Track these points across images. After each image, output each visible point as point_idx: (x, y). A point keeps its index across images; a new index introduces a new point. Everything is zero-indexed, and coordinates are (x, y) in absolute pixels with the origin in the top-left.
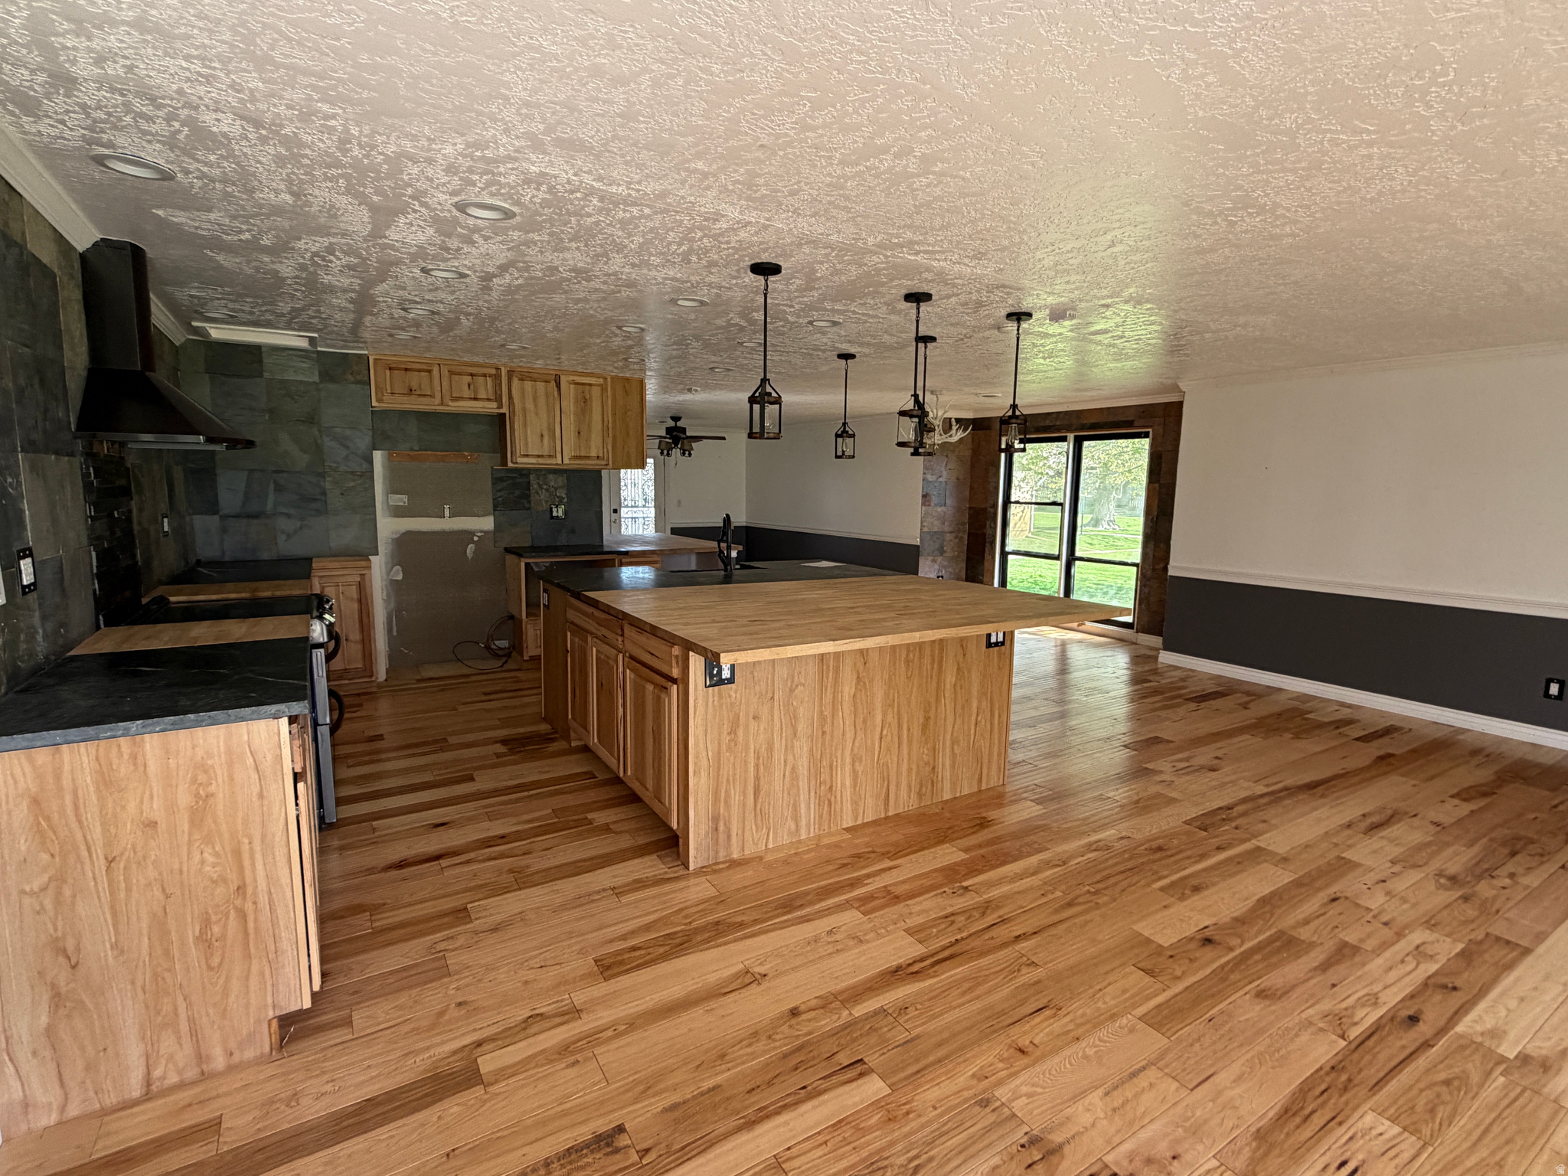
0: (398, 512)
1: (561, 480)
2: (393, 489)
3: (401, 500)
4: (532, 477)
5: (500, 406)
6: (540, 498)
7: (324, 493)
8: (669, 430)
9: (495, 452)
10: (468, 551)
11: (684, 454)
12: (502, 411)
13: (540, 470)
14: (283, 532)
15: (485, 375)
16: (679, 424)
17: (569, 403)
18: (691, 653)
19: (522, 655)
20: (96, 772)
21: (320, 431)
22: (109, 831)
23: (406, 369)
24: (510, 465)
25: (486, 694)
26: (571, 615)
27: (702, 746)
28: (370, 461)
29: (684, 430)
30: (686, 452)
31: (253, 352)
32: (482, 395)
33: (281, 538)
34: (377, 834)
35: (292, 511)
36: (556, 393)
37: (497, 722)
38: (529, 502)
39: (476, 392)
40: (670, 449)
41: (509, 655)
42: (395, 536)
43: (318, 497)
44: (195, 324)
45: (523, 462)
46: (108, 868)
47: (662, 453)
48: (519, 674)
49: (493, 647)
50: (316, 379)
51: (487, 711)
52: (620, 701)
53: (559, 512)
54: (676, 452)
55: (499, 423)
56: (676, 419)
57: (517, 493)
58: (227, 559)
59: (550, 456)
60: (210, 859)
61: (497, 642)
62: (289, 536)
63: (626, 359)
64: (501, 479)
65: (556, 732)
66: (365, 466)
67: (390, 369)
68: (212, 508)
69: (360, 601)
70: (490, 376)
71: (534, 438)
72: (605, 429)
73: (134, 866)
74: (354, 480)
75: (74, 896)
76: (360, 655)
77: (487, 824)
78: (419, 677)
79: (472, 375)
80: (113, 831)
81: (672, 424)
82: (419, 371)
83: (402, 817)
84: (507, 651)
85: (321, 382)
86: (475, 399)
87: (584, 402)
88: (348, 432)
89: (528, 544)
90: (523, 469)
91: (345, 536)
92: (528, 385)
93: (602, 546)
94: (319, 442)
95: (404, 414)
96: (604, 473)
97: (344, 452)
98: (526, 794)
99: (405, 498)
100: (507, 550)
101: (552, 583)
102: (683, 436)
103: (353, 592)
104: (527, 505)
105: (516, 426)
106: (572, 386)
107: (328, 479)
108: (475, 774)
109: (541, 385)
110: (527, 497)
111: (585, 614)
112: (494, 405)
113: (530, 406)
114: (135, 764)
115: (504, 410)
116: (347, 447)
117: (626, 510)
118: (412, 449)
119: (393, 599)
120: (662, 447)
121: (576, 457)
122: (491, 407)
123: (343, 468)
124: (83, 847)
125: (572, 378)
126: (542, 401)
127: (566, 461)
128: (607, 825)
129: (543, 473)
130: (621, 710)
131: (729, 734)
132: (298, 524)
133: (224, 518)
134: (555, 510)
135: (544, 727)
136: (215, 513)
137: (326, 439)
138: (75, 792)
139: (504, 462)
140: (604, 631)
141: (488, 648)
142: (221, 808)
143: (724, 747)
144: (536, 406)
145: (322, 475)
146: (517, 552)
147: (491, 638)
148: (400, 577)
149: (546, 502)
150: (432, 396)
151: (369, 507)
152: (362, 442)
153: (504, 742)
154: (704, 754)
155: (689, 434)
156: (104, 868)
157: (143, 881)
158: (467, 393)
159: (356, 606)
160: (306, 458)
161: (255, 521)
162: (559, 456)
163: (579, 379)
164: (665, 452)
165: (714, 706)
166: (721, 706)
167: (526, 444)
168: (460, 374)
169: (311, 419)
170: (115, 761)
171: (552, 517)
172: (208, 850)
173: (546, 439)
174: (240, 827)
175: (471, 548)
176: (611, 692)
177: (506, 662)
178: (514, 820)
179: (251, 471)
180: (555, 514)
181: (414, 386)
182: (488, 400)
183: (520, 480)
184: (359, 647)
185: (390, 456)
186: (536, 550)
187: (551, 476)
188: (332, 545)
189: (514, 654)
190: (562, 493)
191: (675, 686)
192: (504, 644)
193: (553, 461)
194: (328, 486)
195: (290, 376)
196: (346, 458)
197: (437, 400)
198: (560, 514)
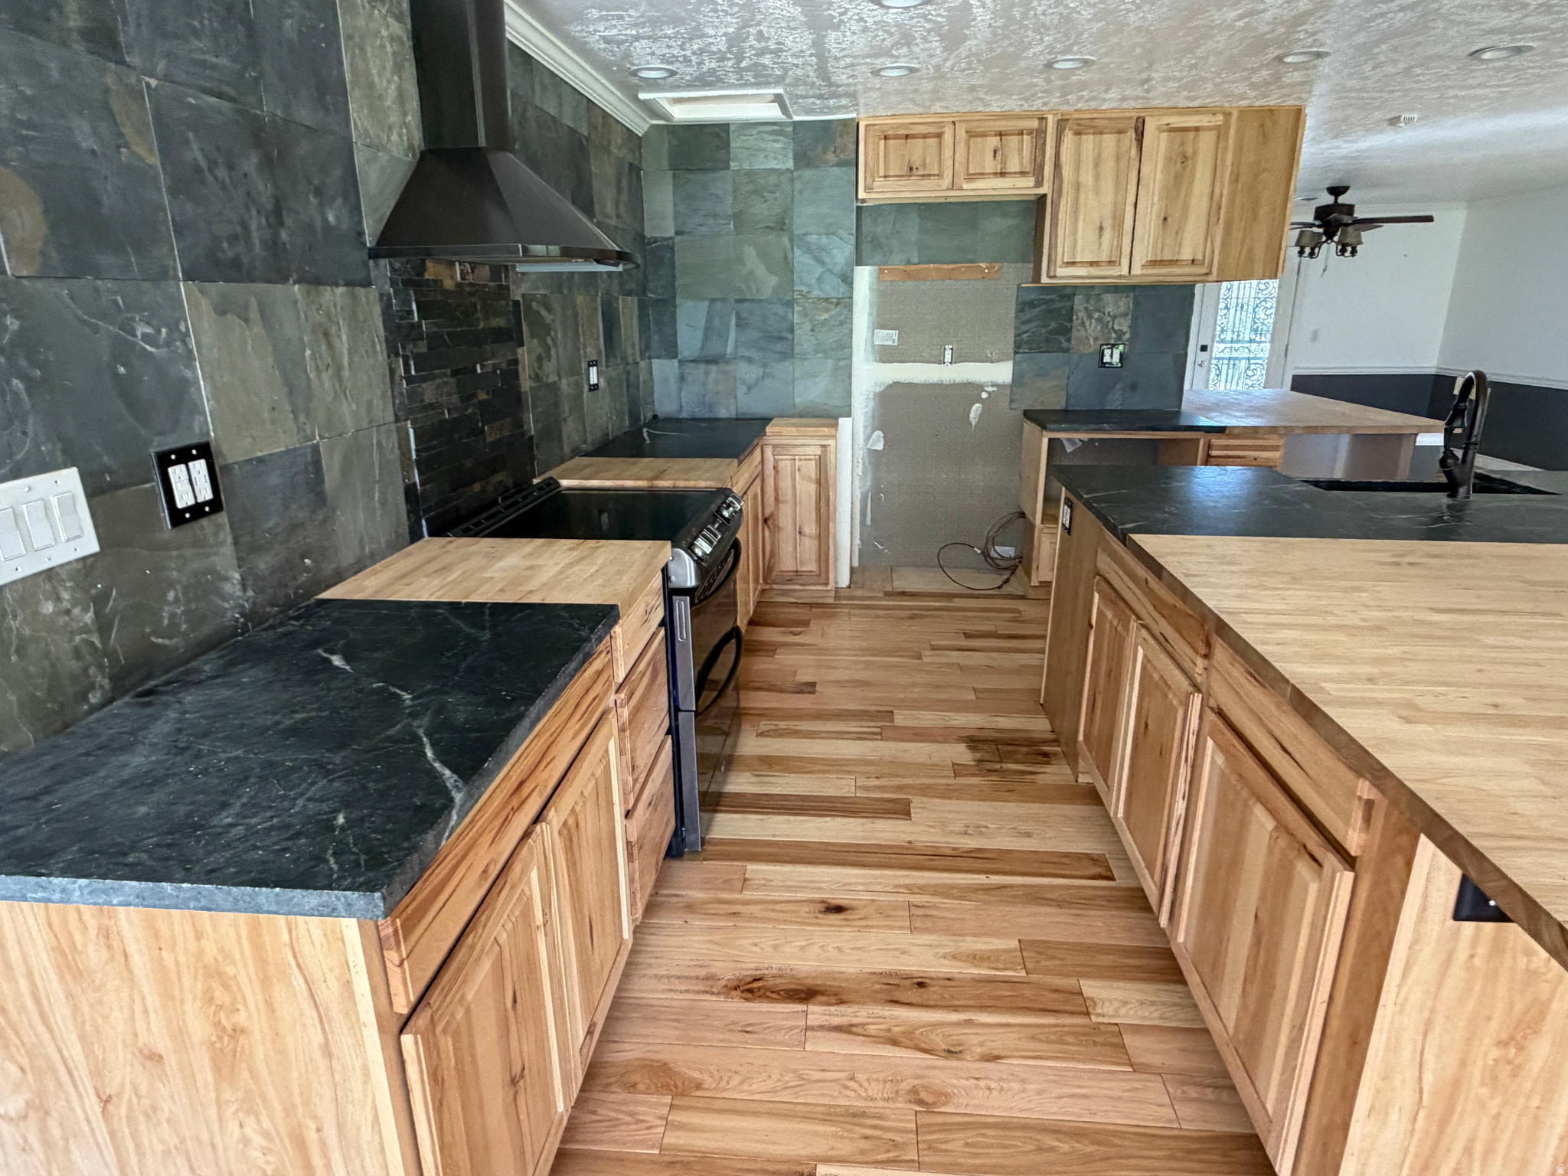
0: (886, 355)
1: (1124, 303)
2: (881, 322)
3: (889, 337)
4: (1078, 299)
5: (1039, 184)
6: (1087, 332)
7: (792, 330)
8: (1322, 213)
9: (1025, 261)
10: (972, 415)
11: (1343, 251)
12: (1041, 191)
13: (1092, 287)
14: (743, 382)
15: (1021, 133)
16: (1342, 199)
17: (1155, 169)
18: (1423, 838)
19: (1028, 574)
20: (53, 949)
21: (791, 241)
22: (93, 1051)
23: (907, 137)
24: (1045, 280)
25: (968, 636)
26: (1105, 563)
27: (1407, 1054)
28: (848, 280)
29: (1350, 209)
30: (1347, 248)
31: (719, 133)
32: (1013, 165)
33: (741, 390)
34: (748, 895)
35: (754, 354)
36: (1134, 152)
37: (972, 697)
38: (1069, 340)
39: (1004, 162)
40: (1316, 245)
41: (1013, 570)
42: (878, 389)
43: (784, 334)
44: (642, 96)
45: (1065, 275)
46: (104, 1111)
47: (1301, 253)
48: (1020, 605)
49: (993, 554)
50: (790, 164)
51: (962, 668)
52: (1182, 787)
53: (1113, 357)
54: (1329, 249)
55: (1036, 209)
56: (1336, 191)
57: (1053, 325)
58: (684, 415)
59: (1111, 263)
60: (258, 1140)
61: (999, 549)
62: (749, 388)
63: (1280, 59)
64: (1031, 304)
65: (1056, 741)
66: (843, 288)
67: (886, 138)
68: (671, 350)
69: (819, 482)
70: (1030, 132)
71: (1085, 233)
72: (1214, 207)
73: (141, 1118)
74: (827, 310)
75: (66, 1140)
76: (814, 556)
77: (901, 938)
78: (889, 588)
79: (1001, 134)
80: (98, 1052)
81: (1329, 199)
82: (925, 136)
83: (787, 868)
84: (1013, 562)
85: (796, 170)
86: (1003, 174)
87: (1182, 162)
88: (825, 240)
89: (1062, 406)
90: (1065, 287)
91: (811, 391)
92: (1088, 140)
93: (1178, 414)
94: (790, 255)
95: (901, 209)
96: (1198, 288)
97: (819, 270)
98: (981, 879)
99: (895, 334)
100: (1029, 415)
101: (1080, 497)
102: (1347, 219)
103: (811, 469)
104: (1065, 345)
105: (1061, 216)
106: (1164, 136)
107: (797, 308)
108: (916, 801)
109: (1109, 141)
110: (1066, 331)
111: (1133, 577)
112: (1030, 181)
113: (1087, 178)
114: (109, 947)
115: (1046, 189)
116: (823, 263)
117: (1222, 346)
118: (909, 262)
119: (869, 477)
120: (1305, 241)
121: (1153, 263)
122: (1023, 187)
123: (816, 293)
124: (62, 1071)
125: (1165, 120)
126: (1108, 166)
127: (1137, 270)
128: (1118, 1030)
129: (1093, 292)
130: (1180, 806)
131: (1502, 1044)
132: (761, 371)
133: (682, 362)
134: (1107, 352)
135: (1040, 725)
136: (675, 356)
137: (797, 252)
138: (30, 974)
139: (1037, 277)
140: (1164, 627)
141: (985, 554)
142: (262, 1056)
143: (1476, 1071)
144: (1097, 177)
145: (790, 304)
146: (1038, 418)
147: (992, 541)
148: (880, 447)
149: (1096, 339)
150: (939, 176)
151: (845, 347)
152: (842, 251)
153: (974, 742)
154: (1411, 1074)
155: (1359, 214)
156: (98, 1110)
157: (159, 1147)
158: (990, 165)
159: (813, 487)
160: (773, 280)
161: (713, 368)
162: (1125, 262)
163: (1177, 121)
164: (1307, 250)
165: (1469, 967)
166: (1492, 976)
167: (1074, 246)
168: (984, 135)
169: (782, 225)
170: (78, 938)
171: (1103, 365)
172: (250, 1122)
173: (1107, 235)
174: (298, 1100)
175: (976, 409)
176: (1163, 753)
177: (1007, 581)
178: (949, 944)
179: (712, 301)
180: (1107, 359)
181: (917, 160)
182: (1022, 173)
183: (1059, 305)
184: (815, 543)
185: (881, 271)
186: (1068, 417)
187: (1108, 297)
188: (797, 400)
189: (1020, 570)
190: (1123, 325)
191: (1349, 876)
192: (1008, 551)
193: (1114, 271)
194: (796, 319)
195: (760, 164)
196: (819, 280)
197: (946, 182)
198: (1116, 359)
